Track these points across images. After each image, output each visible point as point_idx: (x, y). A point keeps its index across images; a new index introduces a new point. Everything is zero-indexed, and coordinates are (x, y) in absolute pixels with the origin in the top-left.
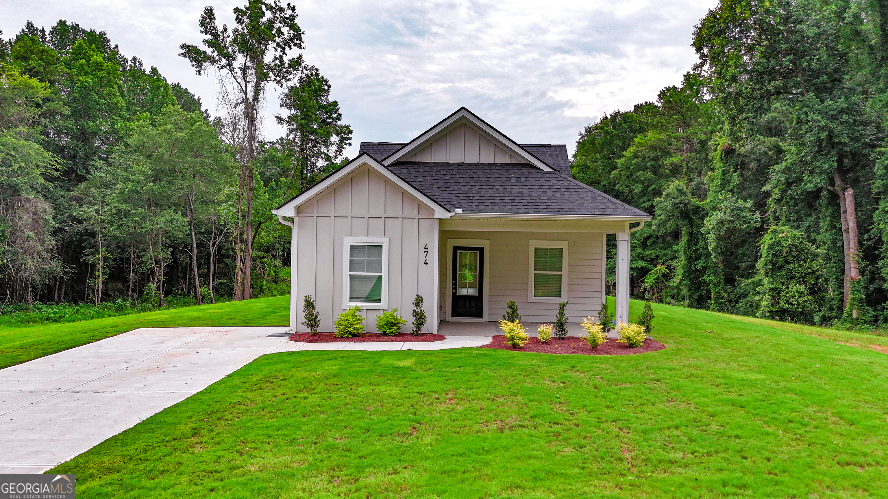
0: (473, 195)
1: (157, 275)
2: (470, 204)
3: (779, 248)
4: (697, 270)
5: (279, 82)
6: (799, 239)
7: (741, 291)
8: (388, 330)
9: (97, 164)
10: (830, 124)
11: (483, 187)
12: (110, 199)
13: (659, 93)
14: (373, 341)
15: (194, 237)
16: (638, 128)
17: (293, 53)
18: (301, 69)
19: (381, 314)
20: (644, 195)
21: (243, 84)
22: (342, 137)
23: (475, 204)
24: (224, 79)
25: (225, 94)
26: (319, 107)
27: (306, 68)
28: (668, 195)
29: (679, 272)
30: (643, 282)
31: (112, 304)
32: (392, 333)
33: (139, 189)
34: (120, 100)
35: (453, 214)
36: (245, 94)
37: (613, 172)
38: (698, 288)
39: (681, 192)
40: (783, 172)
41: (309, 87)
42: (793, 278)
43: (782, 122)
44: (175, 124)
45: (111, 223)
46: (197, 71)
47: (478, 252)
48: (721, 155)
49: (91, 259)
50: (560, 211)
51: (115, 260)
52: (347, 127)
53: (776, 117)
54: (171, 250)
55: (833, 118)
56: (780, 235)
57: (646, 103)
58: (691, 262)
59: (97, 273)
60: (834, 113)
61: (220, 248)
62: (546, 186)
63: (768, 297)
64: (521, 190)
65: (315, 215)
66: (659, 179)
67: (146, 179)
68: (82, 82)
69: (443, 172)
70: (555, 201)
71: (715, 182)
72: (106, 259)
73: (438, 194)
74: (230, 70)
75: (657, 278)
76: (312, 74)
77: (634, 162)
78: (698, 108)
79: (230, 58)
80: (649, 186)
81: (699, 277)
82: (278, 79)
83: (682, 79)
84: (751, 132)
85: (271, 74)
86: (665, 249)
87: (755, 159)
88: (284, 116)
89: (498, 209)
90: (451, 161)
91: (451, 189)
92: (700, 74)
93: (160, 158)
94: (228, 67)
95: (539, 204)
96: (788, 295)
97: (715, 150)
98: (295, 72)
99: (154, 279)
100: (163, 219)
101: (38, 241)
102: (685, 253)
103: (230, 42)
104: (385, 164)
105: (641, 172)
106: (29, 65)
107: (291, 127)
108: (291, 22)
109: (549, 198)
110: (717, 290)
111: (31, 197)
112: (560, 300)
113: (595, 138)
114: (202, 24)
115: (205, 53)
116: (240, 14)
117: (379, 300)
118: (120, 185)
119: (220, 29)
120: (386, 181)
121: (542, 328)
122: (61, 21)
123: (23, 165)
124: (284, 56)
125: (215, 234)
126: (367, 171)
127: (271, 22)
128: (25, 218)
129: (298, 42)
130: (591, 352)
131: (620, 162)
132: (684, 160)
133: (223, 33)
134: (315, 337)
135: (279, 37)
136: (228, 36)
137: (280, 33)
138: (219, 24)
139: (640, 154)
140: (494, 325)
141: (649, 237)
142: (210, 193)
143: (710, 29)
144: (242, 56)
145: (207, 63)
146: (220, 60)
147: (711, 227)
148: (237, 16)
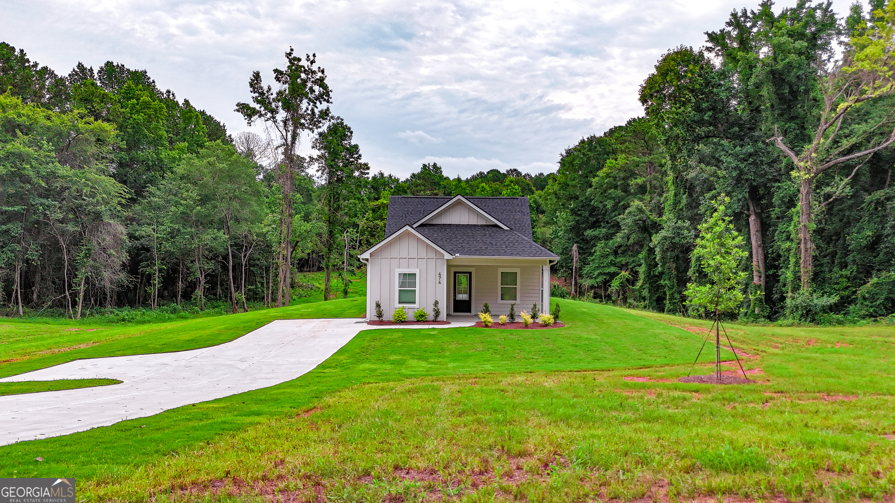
0: (465, 245)
1: (201, 283)
2: (463, 250)
4: (655, 276)
5: (311, 129)
8: (420, 319)
9: (150, 190)
10: (740, 165)
11: (471, 240)
12: (164, 220)
14: (413, 324)
15: (230, 251)
16: (610, 151)
17: (322, 106)
18: (329, 118)
19: (416, 311)
20: (616, 210)
21: (284, 133)
22: (361, 172)
23: (466, 250)
24: (269, 129)
26: (344, 149)
27: (332, 117)
28: (630, 213)
29: (642, 276)
30: (610, 286)
32: (423, 321)
33: (189, 211)
35: (454, 256)
36: (286, 140)
37: (589, 190)
38: (657, 290)
39: (641, 211)
41: (336, 133)
44: (217, 156)
45: (167, 240)
47: (468, 274)
49: (148, 270)
51: (168, 270)
52: (366, 165)
54: (213, 261)
55: (743, 160)
58: (650, 269)
59: (153, 282)
60: (743, 156)
61: (250, 259)
62: (505, 239)
64: (491, 241)
65: (380, 257)
66: (628, 196)
67: (194, 203)
68: (135, 119)
70: (510, 248)
71: (669, 202)
72: (160, 271)
74: (274, 122)
75: (621, 283)
76: (338, 123)
77: (606, 181)
79: (274, 112)
80: (619, 202)
81: (657, 281)
82: (311, 126)
86: (634, 257)
88: (315, 157)
89: (479, 253)
90: (452, 223)
91: (452, 241)
93: (204, 186)
94: (272, 119)
98: (324, 121)
99: (198, 286)
101: (118, 258)
102: (645, 261)
103: (273, 99)
104: (415, 226)
105: (612, 190)
106: (93, 107)
107: (321, 165)
108: (321, 82)
109: (506, 247)
110: (671, 292)
111: (112, 221)
112: (513, 302)
113: (574, 160)
114: (251, 85)
115: (254, 108)
116: (279, 74)
117: (414, 303)
118: (173, 209)
119: (266, 88)
120: (418, 239)
121: (501, 317)
122: (108, 62)
123: (104, 196)
124: (315, 109)
125: (246, 247)
126: (408, 233)
127: (305, 82)
128: (108, 239)
129: (327, 98)
130: (524, 328)
131: (595, 181)
132: (647, 181)
133: (267, 92)
134: (381, 323)
135: (311, 94)
136: (272, 94)
137: (312, 91)
138: (264, 85)
139: (612, 175)
140: (477, 316)
141: (620, 246)
142: (246, 213)
143: (651, 89)
144: (284, 112)
145: (257, 116)
146: (266, 114)
147: (656, 242)
148: (277, 76)
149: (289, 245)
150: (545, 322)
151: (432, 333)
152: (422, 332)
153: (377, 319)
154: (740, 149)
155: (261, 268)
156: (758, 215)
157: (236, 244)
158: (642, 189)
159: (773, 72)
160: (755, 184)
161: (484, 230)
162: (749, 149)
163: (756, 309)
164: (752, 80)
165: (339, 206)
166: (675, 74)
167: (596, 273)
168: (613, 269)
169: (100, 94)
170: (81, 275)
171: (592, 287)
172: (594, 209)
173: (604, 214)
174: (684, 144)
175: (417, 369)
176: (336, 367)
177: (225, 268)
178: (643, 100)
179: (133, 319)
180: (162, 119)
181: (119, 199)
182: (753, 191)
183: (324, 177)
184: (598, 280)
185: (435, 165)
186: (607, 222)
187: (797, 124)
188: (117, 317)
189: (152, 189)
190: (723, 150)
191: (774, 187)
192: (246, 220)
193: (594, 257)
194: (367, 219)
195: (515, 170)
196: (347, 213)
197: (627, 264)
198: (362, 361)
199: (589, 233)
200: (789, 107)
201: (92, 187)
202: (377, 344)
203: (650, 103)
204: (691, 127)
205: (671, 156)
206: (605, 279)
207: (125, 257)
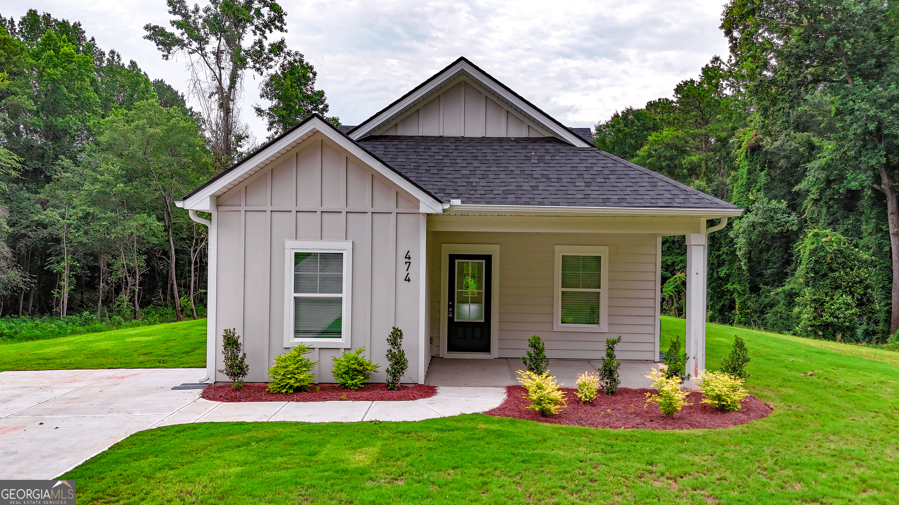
0: (477, 180)
1: (130, 284)
2: (472, 192)
3: (822, 254)
4: (720, 278)
5: (258, 69)
6: (844, 244)
7: (767, 300)
8: (349, 382)
9: (63, 163)
10: (880, 114)
11: (492, 169)
12: (76, 202)
13: (676, 87)
14: (325, 399)
15: (172, 243)
16: (652, 126)
17: (274, 36)
18: (284, 55)
19: (340, 355)
21: (217, 71)
23: (479, 192)
24: (195, 65)
25: (196, 82)
26: (304, 97)
27: (289, 54)
31: (78, 318)
32: (356, 385)
33: (108, 190)
34: (93, 95)
35: (447, 206)
36: (220, 83)
38: (721, 297)
40: (823, 168)
41: (292, 74)
42: (837, 288)
43: (814, 116)
45: (77, 228)
46: (163, 56)
47: (484, 261)
48: (747, 152)
49: (56, 268)
50: (605, 202)
51: (81, 268)
53: (806, 111)
54: (145, 257)
55: (883, 107)
56: (824, 240)
57: (660, 99)
58: (713, 270)
59: (62, 283)
60: (883, 101)
62: (582, 167)
63: (809, 309)
64: (546, 172)
65: (243, 208)
67: (116, 179)
68: (50, 75)
69: (434, 149)
70: (597, 188)
71: (740, 182)
72: (72, 268)
73: (427, 179)
74: (202, 55)
75: (676, 287)
76: (295, 61)
78: (718, 102)
79: (202, 41)
81: (722, 286)
82: (258, 66)
83: (700, 73)
84: (787, 124)
85: (249, 60)
86: (682, 255)
87: (785, 157)
88: (264, 108)
89: (514, 200)
90: (447, 134)
91: (445, 172)
92: (719, 67)
94: (200, 52)
95: (574, 192)
96: (832, 307)
97: (740, 147)
98: (276, 58)
99: (126, 289)
100: (135, 224)
103: (202, 24)
107: (273, 120)
110: (742, 299)
113: (606, 137)
115: (173, 34)
117: (338, 334)
119: (191, 8)
120: (348, 158)
122: (31, 11)
124: (264, 40)
126: (320, 142)
129: (279, 25)
132: (702, 160)
133: (194, 13)
135: (258, 18)
137: (259, 14)
139: (655, 154)
144: (215, 39)
145: (176, 47)
146: (190, 44)
150: (719, 397)
153: (229, 380)
161: (524, 148)
197: (673, 264)
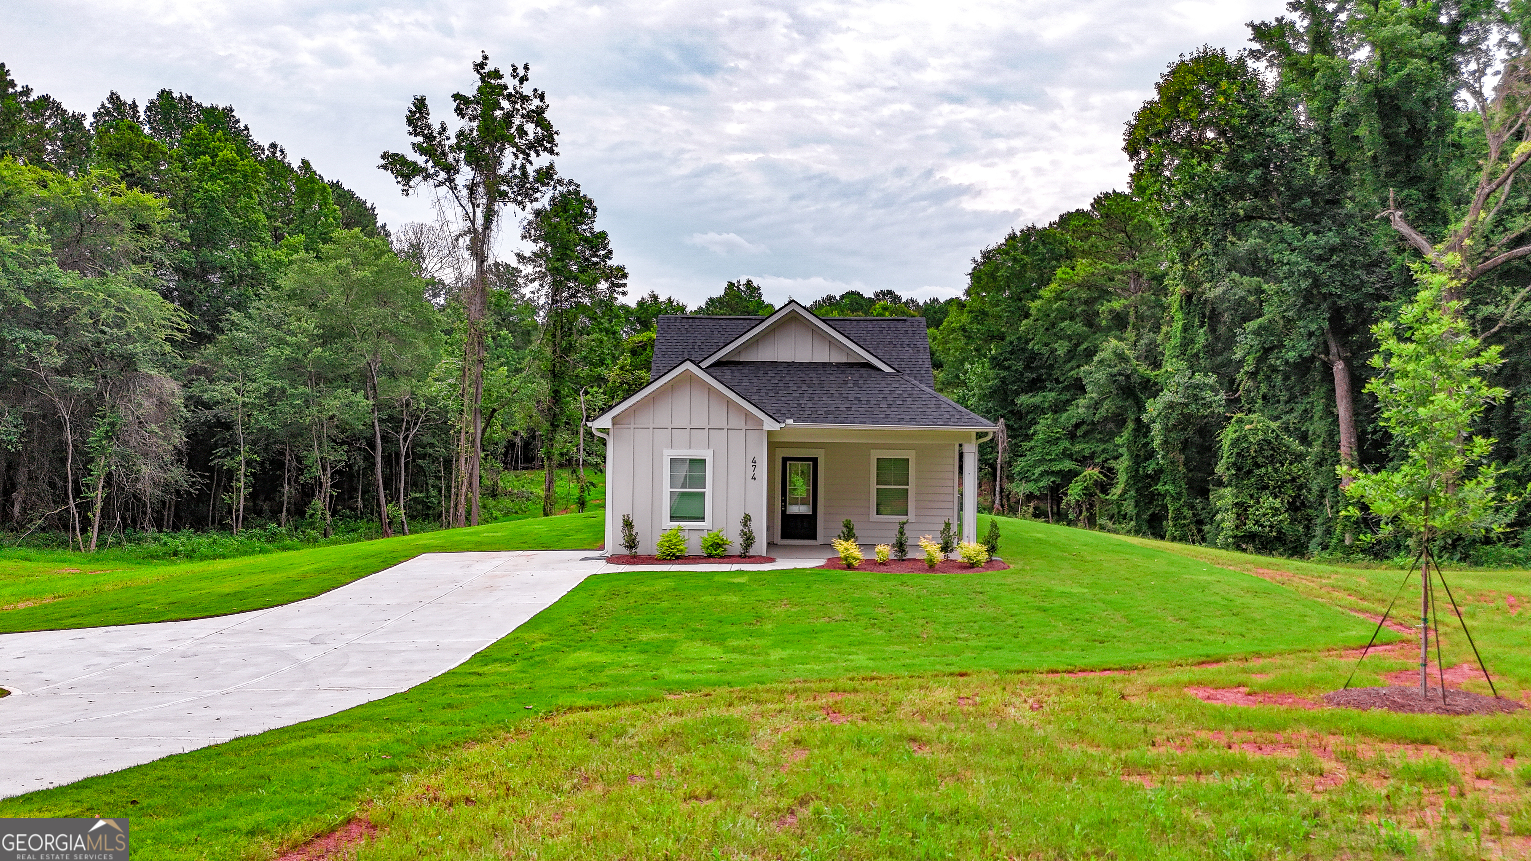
0: (805, 402)
1: (325, 487)
2: (802, 412)
3: (1245, 445)
4: (1147, 476)
5: (520, 203)
8: (714, 552)
10: (1315, 268)
11: (817, 392)
12: (256, 371)
13: (1094, 199)
15: (377, 428)
16: (1063, 254)
17: (541, 161)
18: (553, 183)
19: (705, 535)
20: (1073, 358)
21: (470, 208)
22: (612, 283)
23: (807, 412)
24: (442, 201)
26: (580, 239)
27: (560, 182)
28: (1101, 362)
29: (1122, 478)
30: (1066, 495)
31: (262, 531)
32: (718, 554)
33: (300, 356)
35: (782, 425)
36: (473, 222)
37: (1024, 322)
38: (1151, 503)
39: (1121, 357)
40: (1257, 333)
41: (566, 210)
42: (1266, 487)
44: (354, 257)
45: (261, 408)
46: (403, 191)
47: (811, 463)
48: (1182, 301)
49: (228, 463)
51: (262, 464)
52: (621, 269)
54: (346, 448)
55: (1320, 259)
56: (1248, 427)
58: (1138, 464)
59: (236, 485)
60: (1319, 251)
61: (415, 445)
62: (886, 390)
63: (1231, 516)
64: (858, 395)
65: (632, 426)
66: (1095, 333)
67: (311, 341)
68: (207, 191)
69: (770, 373)
70: (896, 409)
71: (1173, 342)
72: (248, 463)
73: (767, 401)
74: (451, 189)
75: (1086, 488)
76: (569, 192)
77: (1055, 306)
79: (451, 170)
80: (1077, 345)
81: (1151, 486)
82: (519, 198)
85: (509, 191)
86: (1106, 442)
87: (1229, 308)
88: (528, 254)
91: (780, 395)
93: (330, 310)
94: (448, 184)
95: (878, 412)
96: (1258, 513)
97: (1173, 293)
98: (544, 189)
99: (320, 493)
100: (337, 403)
101: (164, 439)
102: (1129, 449)
103: (451, 147)
104: (704, 365)
105: (1066, 323)
106: (130, 167)
107: (538, 269)
108: (538, 116)
109: (889, 406)
110: (1177, 505)
111: (154, 372)
112: (903, 518)
113: (997, 269)
114: (410, 121)
115: (415, 163)
116: (461, 102)
117: (702, 519)
118: (272, 351)
119: (436, 127)
120: (710, 388)
121: (879, 548)
122: (163, 91)
123: (141, 325)
124: (528, 165)
125: (408, 422)
126: (689, 378)
127: (509, 116)
128: (146, 404)
129: (549, 146)
130: (928, 571)
131: (1034, 306)
132: (1130, 306)
133: (440, 133)
134: (634, 559)
135: (521, 137)
136: (448, 138)
137: (522, 132)
138: (434, 121)
139: (1066, 295)
140: (829, 546)
141: (1077, 426)
142: (405, 361)
143: (1146, 129)
144: (469, 169)
145: (418, 179)
146: (436, 174)
147: (1155, 413)
148: (458, 106)
149: (479, 415)
150: (970, 558)
151: (736, 581)
152: (716, 579)
153: (626, 552)
154: (1315, 238)
155: (435, 460)
156: (1347, 362)
157: (391, 418)
158: (1120, 321)
159: (1378, 94)
160: (1341, 303)
161: (843, 372)
162: (1332, 238)
163: (1347, 536)
164: (1341, 108)
165: (570, 344)
166: (1194, 97)
167: (1037, 472)
168: (1067, 465)
169: (143, 145)
170: (98, 470)
171: (1030, 497)
172: (1034, 356)
173: (1051, 366)
174: (1206, 233)
175: (698, 666)
176: (511, 661)
177: (370, 459)
178: (1132, 150)
179: (193, 550)
180: (257, 192)
181: (169, 332)
182: (1337, 316)
183: (544, 292)
184: (1041, 484)
185: (749, 283)
186: (1057, 381)
187: (1423, 191)
188: (165, 549)
189: (236, 316)
190: (1283, 240)
191: (1377, 309)
192: (407, 373)
193: (1032, 443)
194: (622, 368)
195: (890, 293)
196: (585, 358)
197: (1093, 455)
198: (577, 645)
199: (1024, 400)
200: (1409, 159)
201: (118, 310)
202: (619, 603)
203: (1143, 156)
204: (1222, 199)
205: (1182, 254)
206: (1053, 482)
207: (179, 438)
